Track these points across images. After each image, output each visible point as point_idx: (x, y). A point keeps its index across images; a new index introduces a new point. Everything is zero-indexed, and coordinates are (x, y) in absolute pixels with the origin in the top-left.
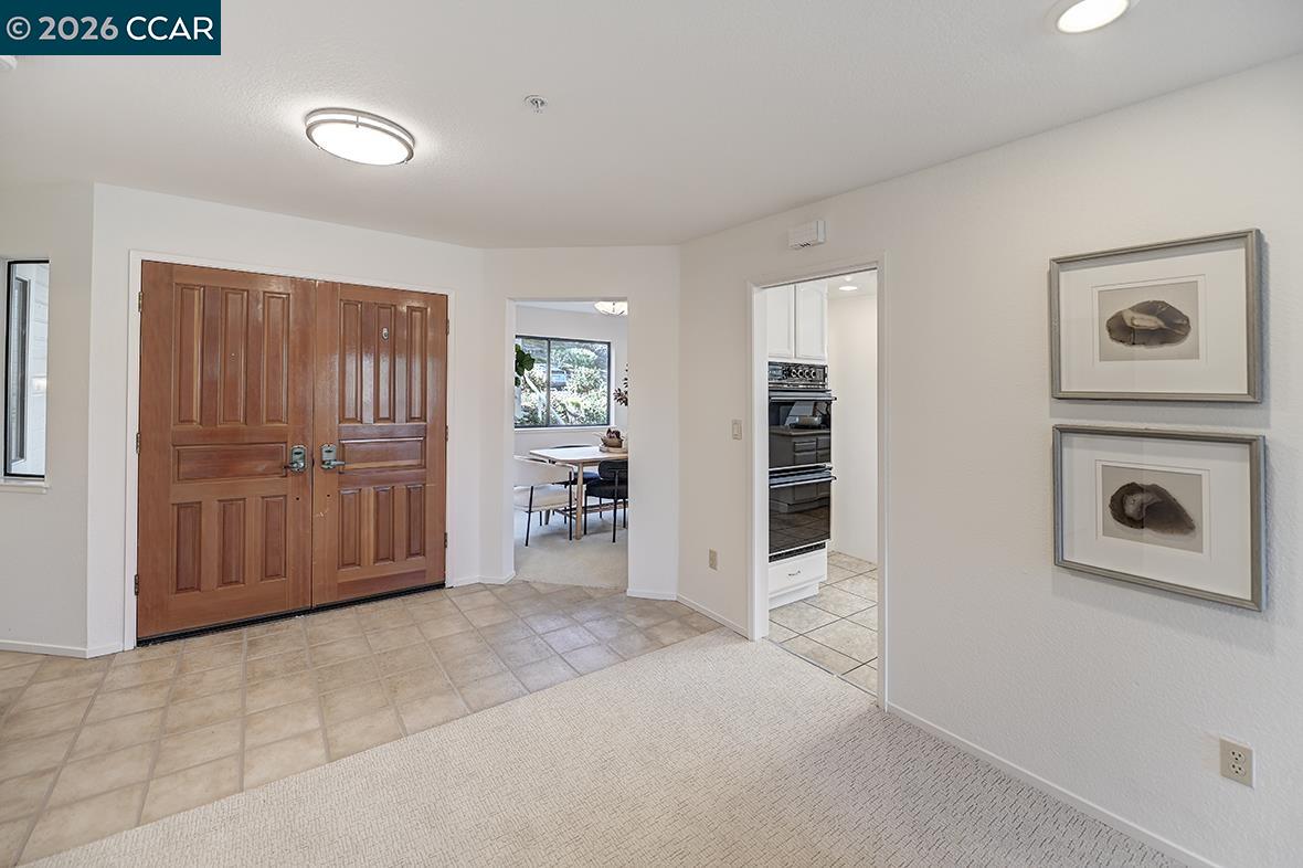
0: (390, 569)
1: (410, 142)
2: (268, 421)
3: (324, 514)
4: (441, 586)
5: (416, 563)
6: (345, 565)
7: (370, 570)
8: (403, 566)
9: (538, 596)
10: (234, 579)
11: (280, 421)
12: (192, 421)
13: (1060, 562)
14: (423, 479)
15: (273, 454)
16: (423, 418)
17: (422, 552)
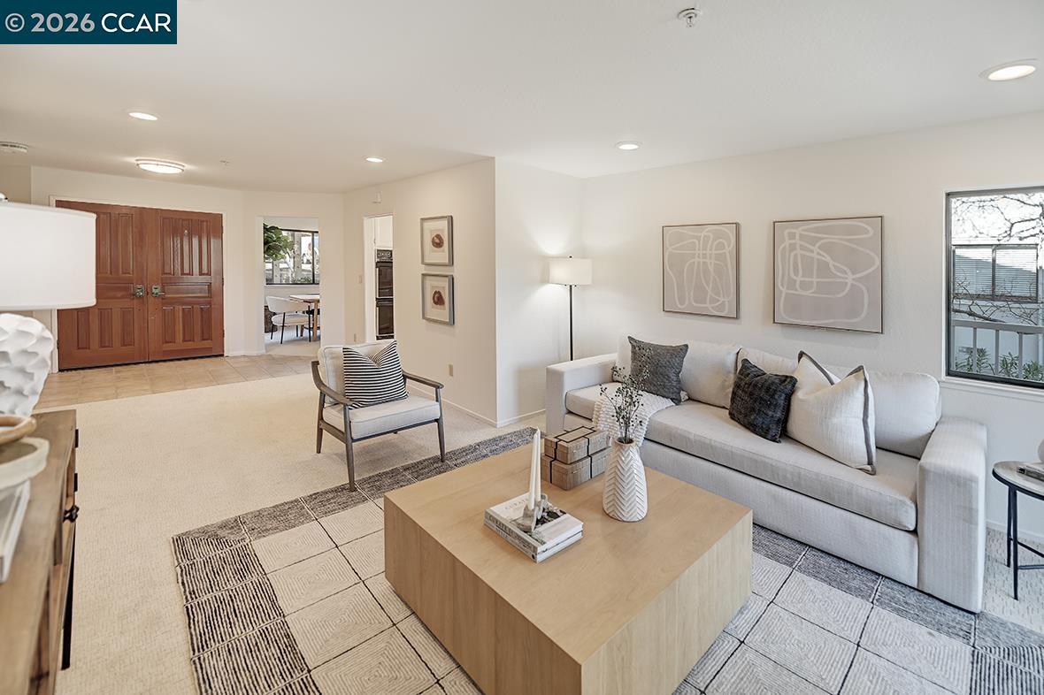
0: (190, 345)
2: (123, 273)
3: (154, 319)
4: (222, 355)
5: (207, 344)
6: (167, 342)
7: (179, 344)
8: (199, 344)
9: (273, 359)
10: (107, 344)
11: (129, 273)
13: (424, 317)
14: (210, 303)
15: (127, 289)
16: (209, 274)
17: (210, 338)
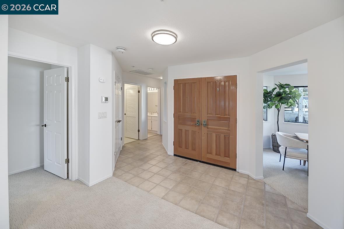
0: (219, 158)
1: (176, 36)
3: (204, 139)
4: (235, 170)
6: (208, 153)
7: (214, 156)
8: (223, 159)
10: (187, 148)
11: (195, 113)
12: (181, 112)
14: (229, 134)
15: (194, 121)
16: (229, 115)
17: (229, 157)
